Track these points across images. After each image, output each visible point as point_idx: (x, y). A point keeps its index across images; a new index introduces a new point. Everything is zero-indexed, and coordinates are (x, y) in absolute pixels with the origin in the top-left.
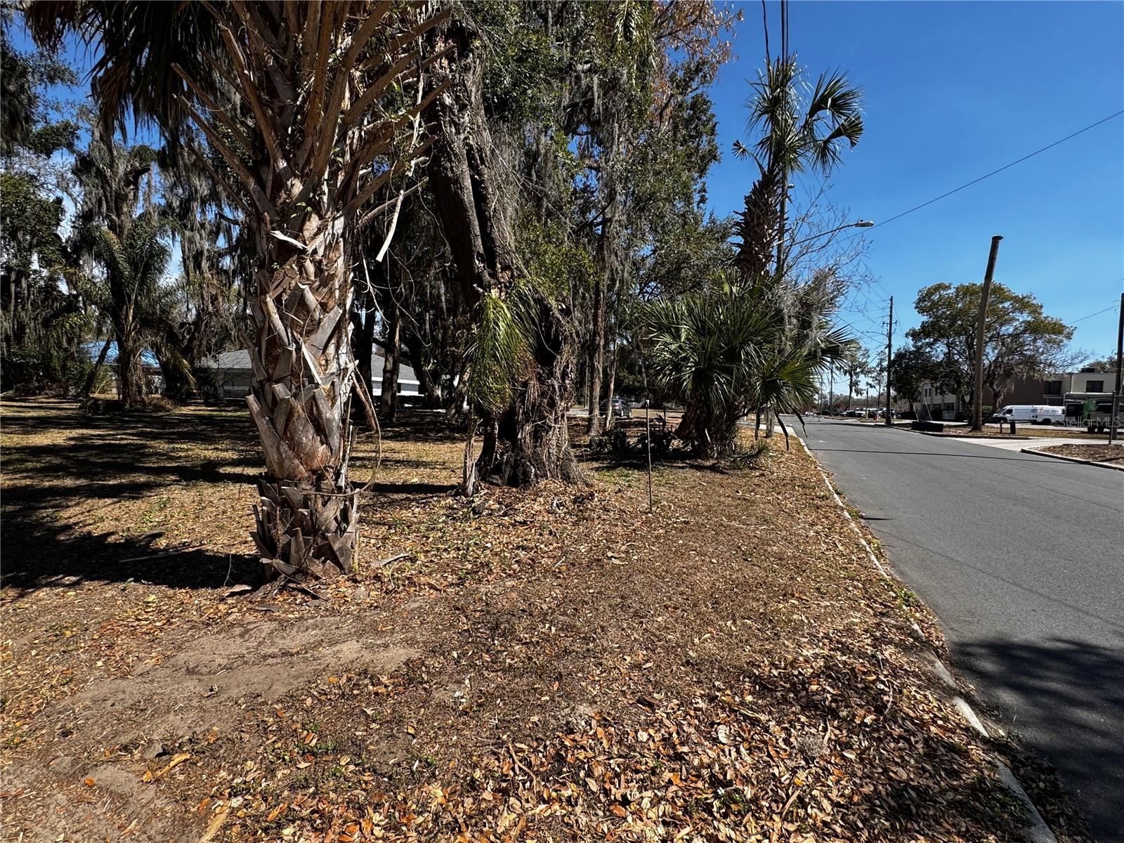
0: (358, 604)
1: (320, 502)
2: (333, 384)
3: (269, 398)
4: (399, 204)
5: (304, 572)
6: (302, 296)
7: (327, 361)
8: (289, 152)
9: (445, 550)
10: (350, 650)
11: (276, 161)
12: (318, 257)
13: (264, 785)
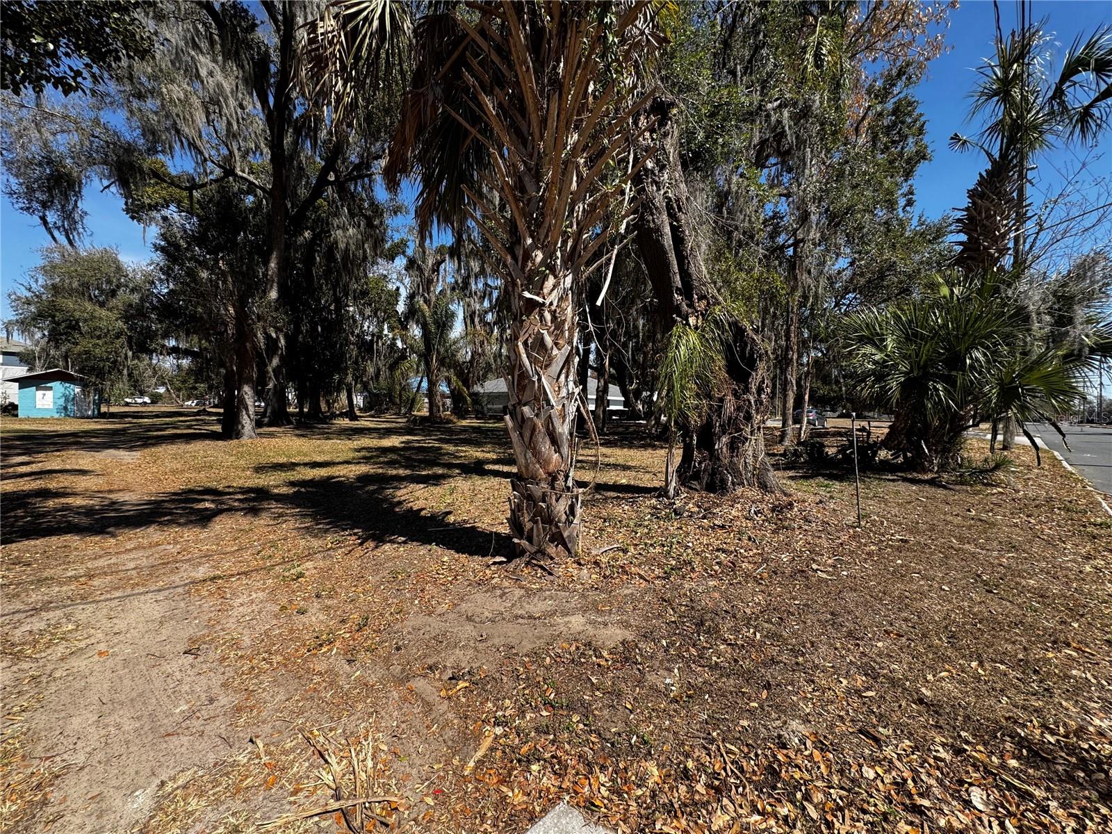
0: (582, 584)
1: (554, 498)
2: (564, 405)
3: (519, 417)
4: (614, 257)
5: (542, 552)
6: (542, 339)
7: (559, 387)
8: (534, 231)
9: (652, 545)
10: (577, 622)
11: (525, 240)
12: (553, 308)
13: (517, 722)
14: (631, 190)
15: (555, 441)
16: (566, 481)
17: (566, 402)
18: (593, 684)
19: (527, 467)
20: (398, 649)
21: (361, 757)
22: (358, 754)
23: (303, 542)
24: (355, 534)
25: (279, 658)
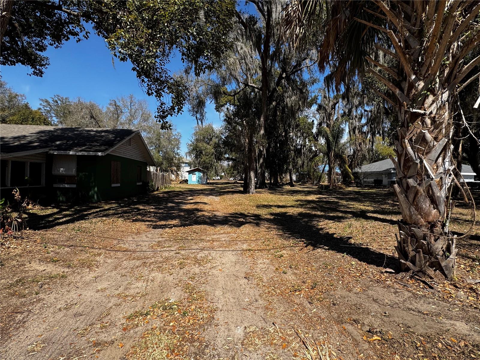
0: (461, 301)
1: (433, 238)
2: (441, 178)
3: (405, 185)
5: (423, 272)
6: (424, 136)
7: (437, 166)
10: (462, 327)
11: (410, 77)
15: (434, 201)
16: (443, 228)
17: (443, 176)
19: (411, 217)
20: (334, 304)
21: (323, 353)
22: (321, 351)
23: (280, 241)
24: (303, 241)
25: (279, 291)
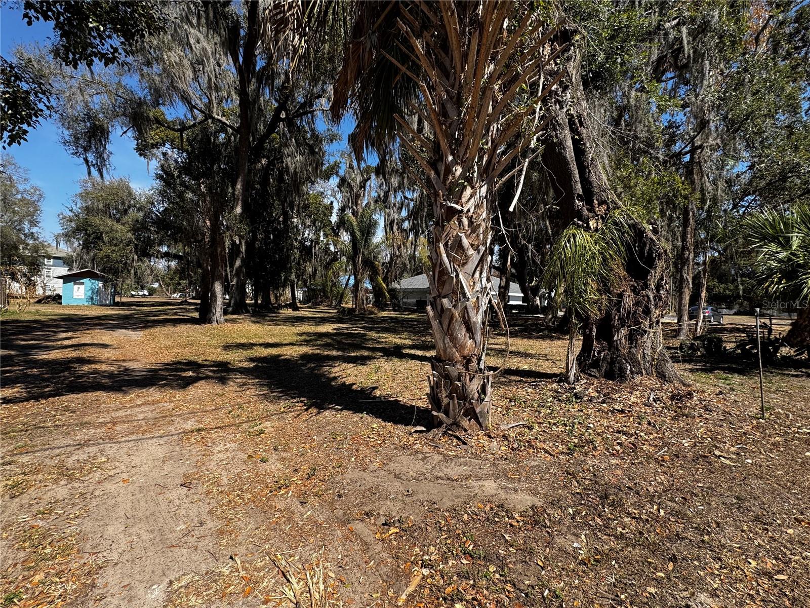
0: (493, 454)
1: (468, 378)
2: (478, 298)
3: (439, 308)
4: (525, 169)
5: (457, 424)
6: (460, 241)
7: (474, 282)
8: (454, 149)
9: (554, 424)
10: (490, 486)
11: (447, 157)
12: (470, 214)
13: (441, 566)
14: (541, 109)
15: (470, 329)
16: (479, 364)
17: (480, 295)
18: (506, 541)
19: (445, 351)
20: (340, 496)
21: (315, 580)
22: (312, 578)
23: (262, 406)
24: (302, 402)
25: (249, 496)
